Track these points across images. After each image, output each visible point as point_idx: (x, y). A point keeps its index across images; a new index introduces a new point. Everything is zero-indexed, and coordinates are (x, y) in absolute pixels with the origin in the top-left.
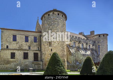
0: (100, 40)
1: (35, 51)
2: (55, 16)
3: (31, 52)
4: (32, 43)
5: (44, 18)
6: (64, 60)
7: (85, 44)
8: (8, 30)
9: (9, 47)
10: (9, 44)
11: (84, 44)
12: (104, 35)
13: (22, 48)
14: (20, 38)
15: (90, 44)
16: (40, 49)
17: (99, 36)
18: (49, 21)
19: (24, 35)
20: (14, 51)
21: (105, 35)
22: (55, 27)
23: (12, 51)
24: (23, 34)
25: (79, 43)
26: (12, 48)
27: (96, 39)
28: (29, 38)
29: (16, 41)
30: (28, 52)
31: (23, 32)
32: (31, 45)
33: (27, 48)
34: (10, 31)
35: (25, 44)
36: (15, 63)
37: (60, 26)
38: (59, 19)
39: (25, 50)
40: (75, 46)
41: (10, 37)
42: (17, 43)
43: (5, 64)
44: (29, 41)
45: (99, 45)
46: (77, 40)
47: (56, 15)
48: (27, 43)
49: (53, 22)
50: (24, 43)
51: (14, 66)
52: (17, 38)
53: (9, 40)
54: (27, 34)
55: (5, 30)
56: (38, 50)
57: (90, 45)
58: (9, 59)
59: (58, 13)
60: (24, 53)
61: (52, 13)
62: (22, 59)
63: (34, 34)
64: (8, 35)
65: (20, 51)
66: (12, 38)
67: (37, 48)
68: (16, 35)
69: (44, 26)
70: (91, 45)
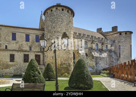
0: (121, 40)
1: (37, 52)
2: (58, 12)
3: (32, 53)
4: (33, 42)
5: (46, 13)
6: (69, 64)
7: (101, 44)
8: (7, 27)
9: (8, 47)
10: (8, 44)
11: (99, 44)
12: (126, 33)
13: (22, 49)
14: (20, 37)
15: (107, 44)
16: (42, 50)
17: (120, 34)
18: (52, 18)
19: (25, 33)
20: (14, 53)
21: (128, 33)
22: (58, 25)
23: (11, 53)
24: (23, 32)
25: (92, 43)
26: (11, 49)
27: (115, 37)
28: (30, 37)
29: (16, 40)
30: (29, 53)
31: (23, 29)
32: (32, 45)
33: (27, 48)
34: (9, 28)
35: (26, 43)
36: (14, 67)
37: (65, 23)
38: (63, 16)
39: (26, 51)
40: (87, 47)
41: (9, 35)
42: (16, 43)
43: (4, 69)
44: (30, 41)
45: (120, 46)
46: (89, 39)
47: (60, 10)
48: (28, 43)
49: (56, 19)
50: (24, 43)
51: (13, 70)
52: (17, 36)
53: (8, 39)
54: (28, 32)
55: (3, 27)
56: (41, 52)
57: (107, 46)
58: (8, 62)
59: (63, 8)
60: (25, 55)
61: (55, 8)
62: (22, 62)
63: (36, 32)
64: (6, 33)
65: (19, 53)
66: (11, 36)
67: (39, 49)
68: (16, 33)
69: (47, 23)
70: (109, 46)
